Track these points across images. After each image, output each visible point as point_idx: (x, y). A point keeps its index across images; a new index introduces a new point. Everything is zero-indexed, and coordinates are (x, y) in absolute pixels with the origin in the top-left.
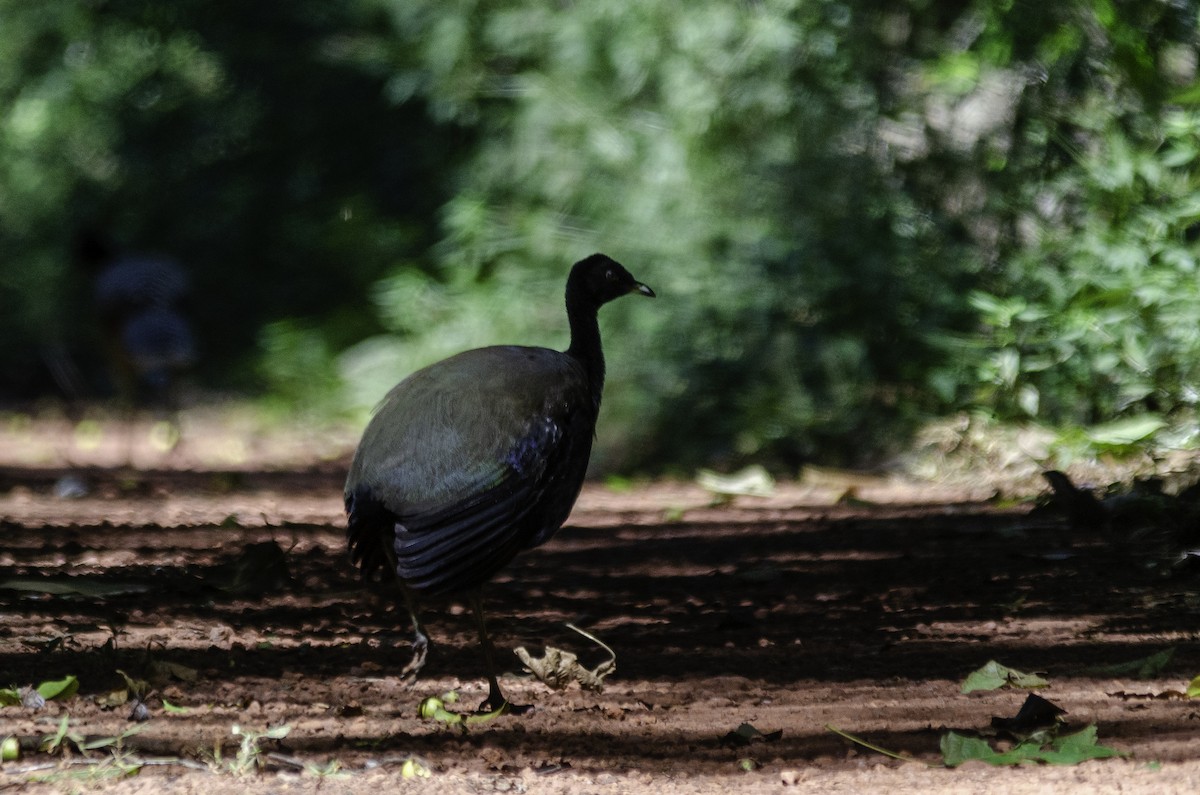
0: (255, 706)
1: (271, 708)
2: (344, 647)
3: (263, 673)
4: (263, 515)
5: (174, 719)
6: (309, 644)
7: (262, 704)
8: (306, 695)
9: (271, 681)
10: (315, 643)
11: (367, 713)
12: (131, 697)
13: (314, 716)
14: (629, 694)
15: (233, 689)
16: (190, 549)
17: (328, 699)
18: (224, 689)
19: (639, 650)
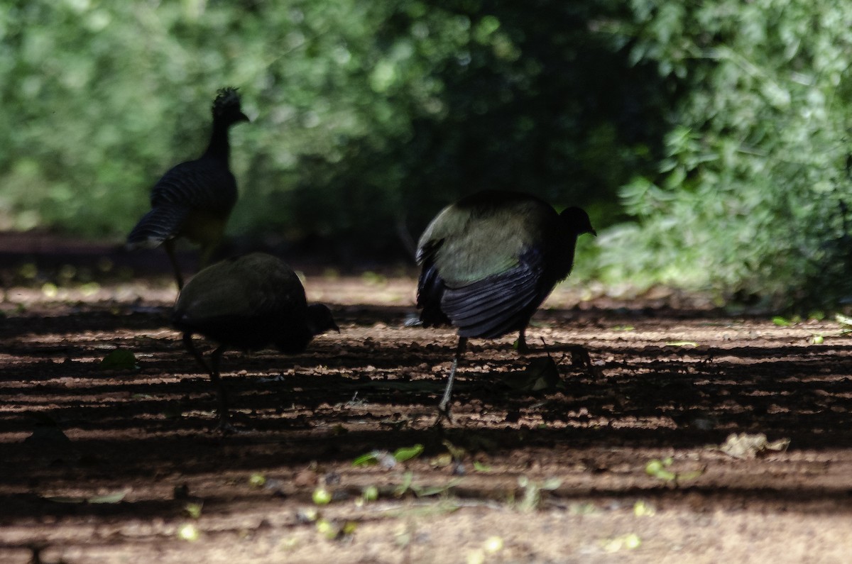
0: (536, 467)
1: (547, 469)
2: (596, 428)
3: (541, 445)
4: (542, 338)
5: (483, 475)
6: (572, 426)
7: (542, 465)
8: (570, 460)
9: (548, 451)
10: (576, 425)
11: (612, 473)
12: (453, 460)
13: (576, 474)
14: (788, 462)
15: (521, 455)
16: (492, 361)
17: (585, 462)
18: (516, 456)
19: (794, 432)
